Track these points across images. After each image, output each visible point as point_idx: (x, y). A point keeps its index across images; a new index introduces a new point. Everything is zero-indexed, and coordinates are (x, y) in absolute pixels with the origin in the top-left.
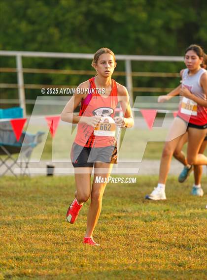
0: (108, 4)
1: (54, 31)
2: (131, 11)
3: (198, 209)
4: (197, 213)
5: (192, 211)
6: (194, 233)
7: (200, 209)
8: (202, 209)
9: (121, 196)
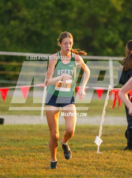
0: (39, 25)
1: (6, 40)
2: (53, 29)
3: (90, 144)
4: (89, 147)
5: (86, 145)
6: (87, 158)
7: (91, 144)
8: (92, 144)
9: (44, 136)
